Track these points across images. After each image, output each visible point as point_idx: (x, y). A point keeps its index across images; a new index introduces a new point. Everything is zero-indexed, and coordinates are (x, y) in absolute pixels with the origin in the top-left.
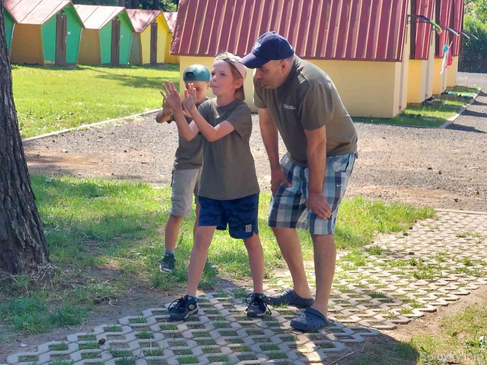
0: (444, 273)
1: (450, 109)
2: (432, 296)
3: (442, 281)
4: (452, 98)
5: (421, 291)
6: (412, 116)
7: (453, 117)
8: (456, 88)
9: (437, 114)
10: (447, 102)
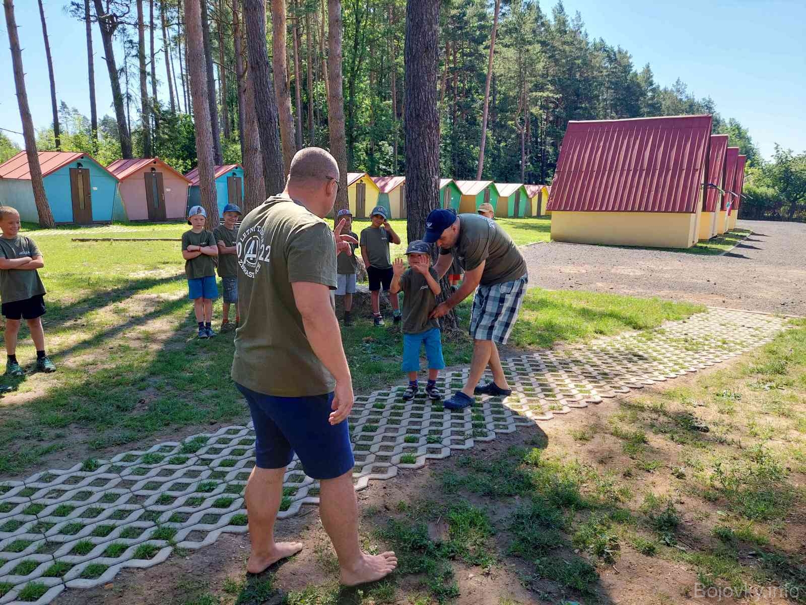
0: (706, 348)
1: (728, 243)
2: (695, 362)
3: (704, 353)
4: (732, 236)
5: (689, 359)
6: (701, 247)
7: (730, 249)
8: (735, 230)
9: (719, 247)
10: (727, 239)
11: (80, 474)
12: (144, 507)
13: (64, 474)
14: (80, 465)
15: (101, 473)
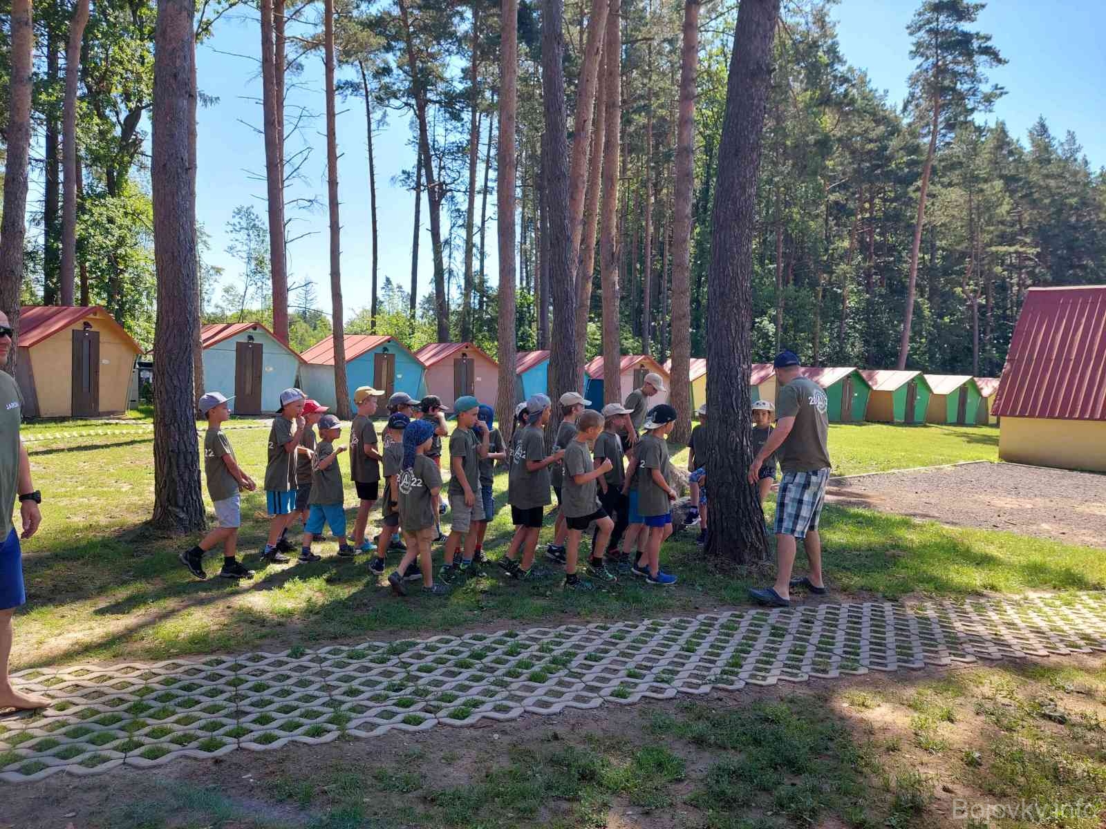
11: (285, 659)
12: (330, 696)
13: (271, 657)
14: (289, 651)
15: (304, 661)
